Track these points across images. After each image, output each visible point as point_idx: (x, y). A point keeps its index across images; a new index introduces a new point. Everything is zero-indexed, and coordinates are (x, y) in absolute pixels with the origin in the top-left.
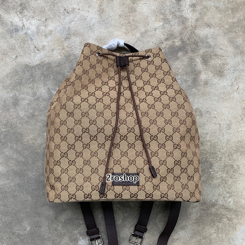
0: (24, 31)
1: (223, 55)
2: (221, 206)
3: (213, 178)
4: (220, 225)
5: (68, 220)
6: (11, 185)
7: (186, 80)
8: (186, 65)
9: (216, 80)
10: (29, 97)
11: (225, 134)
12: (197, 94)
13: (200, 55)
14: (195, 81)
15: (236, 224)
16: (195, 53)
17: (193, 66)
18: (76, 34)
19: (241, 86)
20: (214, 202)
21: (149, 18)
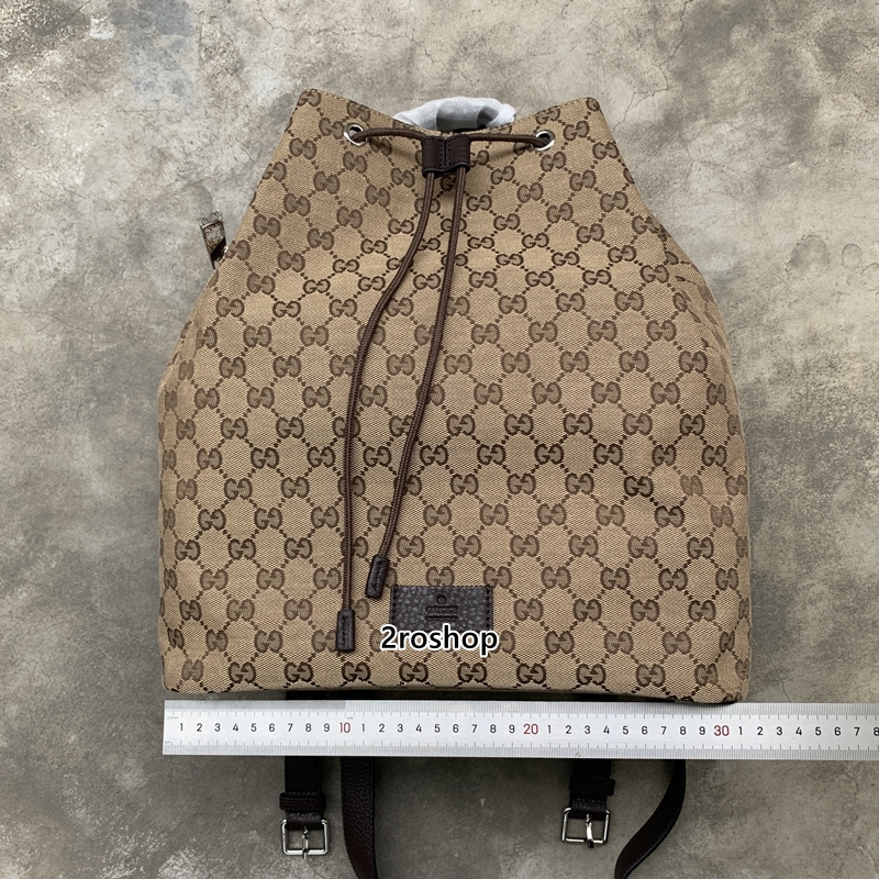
7: (766, 134)
8: (760, 77)
10: (185, 223)
12: (807, 184)
13: (814, 35)
17: (790, 77)
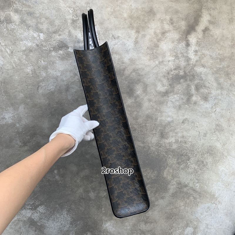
1: (209, 87)
2: (191, 187)
3: (188, 167)
4: (188, 201)
5: (85, 176)
9: (202, 103)
11: (202, 139)
14: (188, 100)
15: (198, 202)
16: (191, 82)
19: (218, 110)
20: (187, 184)
21: (166, 53)
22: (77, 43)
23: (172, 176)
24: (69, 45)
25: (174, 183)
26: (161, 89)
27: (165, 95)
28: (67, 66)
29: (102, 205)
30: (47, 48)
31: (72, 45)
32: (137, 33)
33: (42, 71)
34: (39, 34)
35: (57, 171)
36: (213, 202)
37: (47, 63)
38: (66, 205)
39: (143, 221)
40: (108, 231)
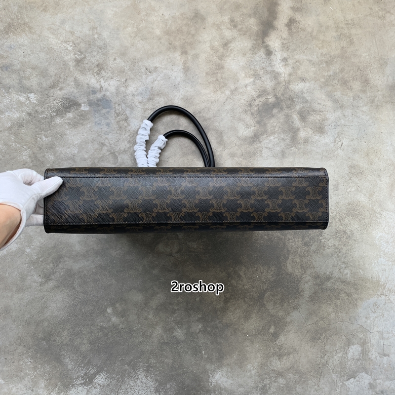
0: (103, 93)
1: (321, 110)
2: (337, 279)
3: (324, 247)
4: (339, 302)
5: (160, 305)
6: (92, 267)
9: (316, 137)
14: (294, 139)
15: (356, 300)
16: (291, 109)
18: (159, 94)
19: (345, 142)
20: (329, 275)
21: (238, 75)
22: (93, 94)
23: (302, 267)
24: (80, 101)
25: (309, 278)
26: (246, 133)
27: (254, 141)
28: (85, 135)
29: (201, 347)
30: (47, 115)
31: (86, 100)
32: (184, 55)
33: (47, 152)
34: (28, 96)
35: (111, 308)
36: (379, 293)
37: (51, 138)
38: (140, 362)
39: (274, 354)
40: (221, 388)
